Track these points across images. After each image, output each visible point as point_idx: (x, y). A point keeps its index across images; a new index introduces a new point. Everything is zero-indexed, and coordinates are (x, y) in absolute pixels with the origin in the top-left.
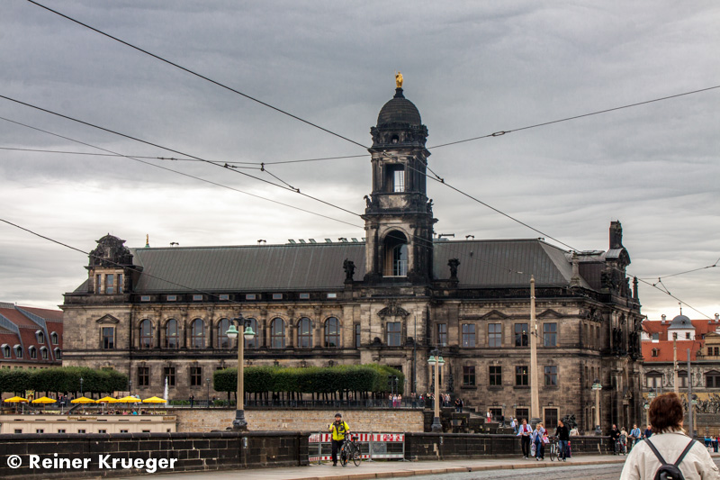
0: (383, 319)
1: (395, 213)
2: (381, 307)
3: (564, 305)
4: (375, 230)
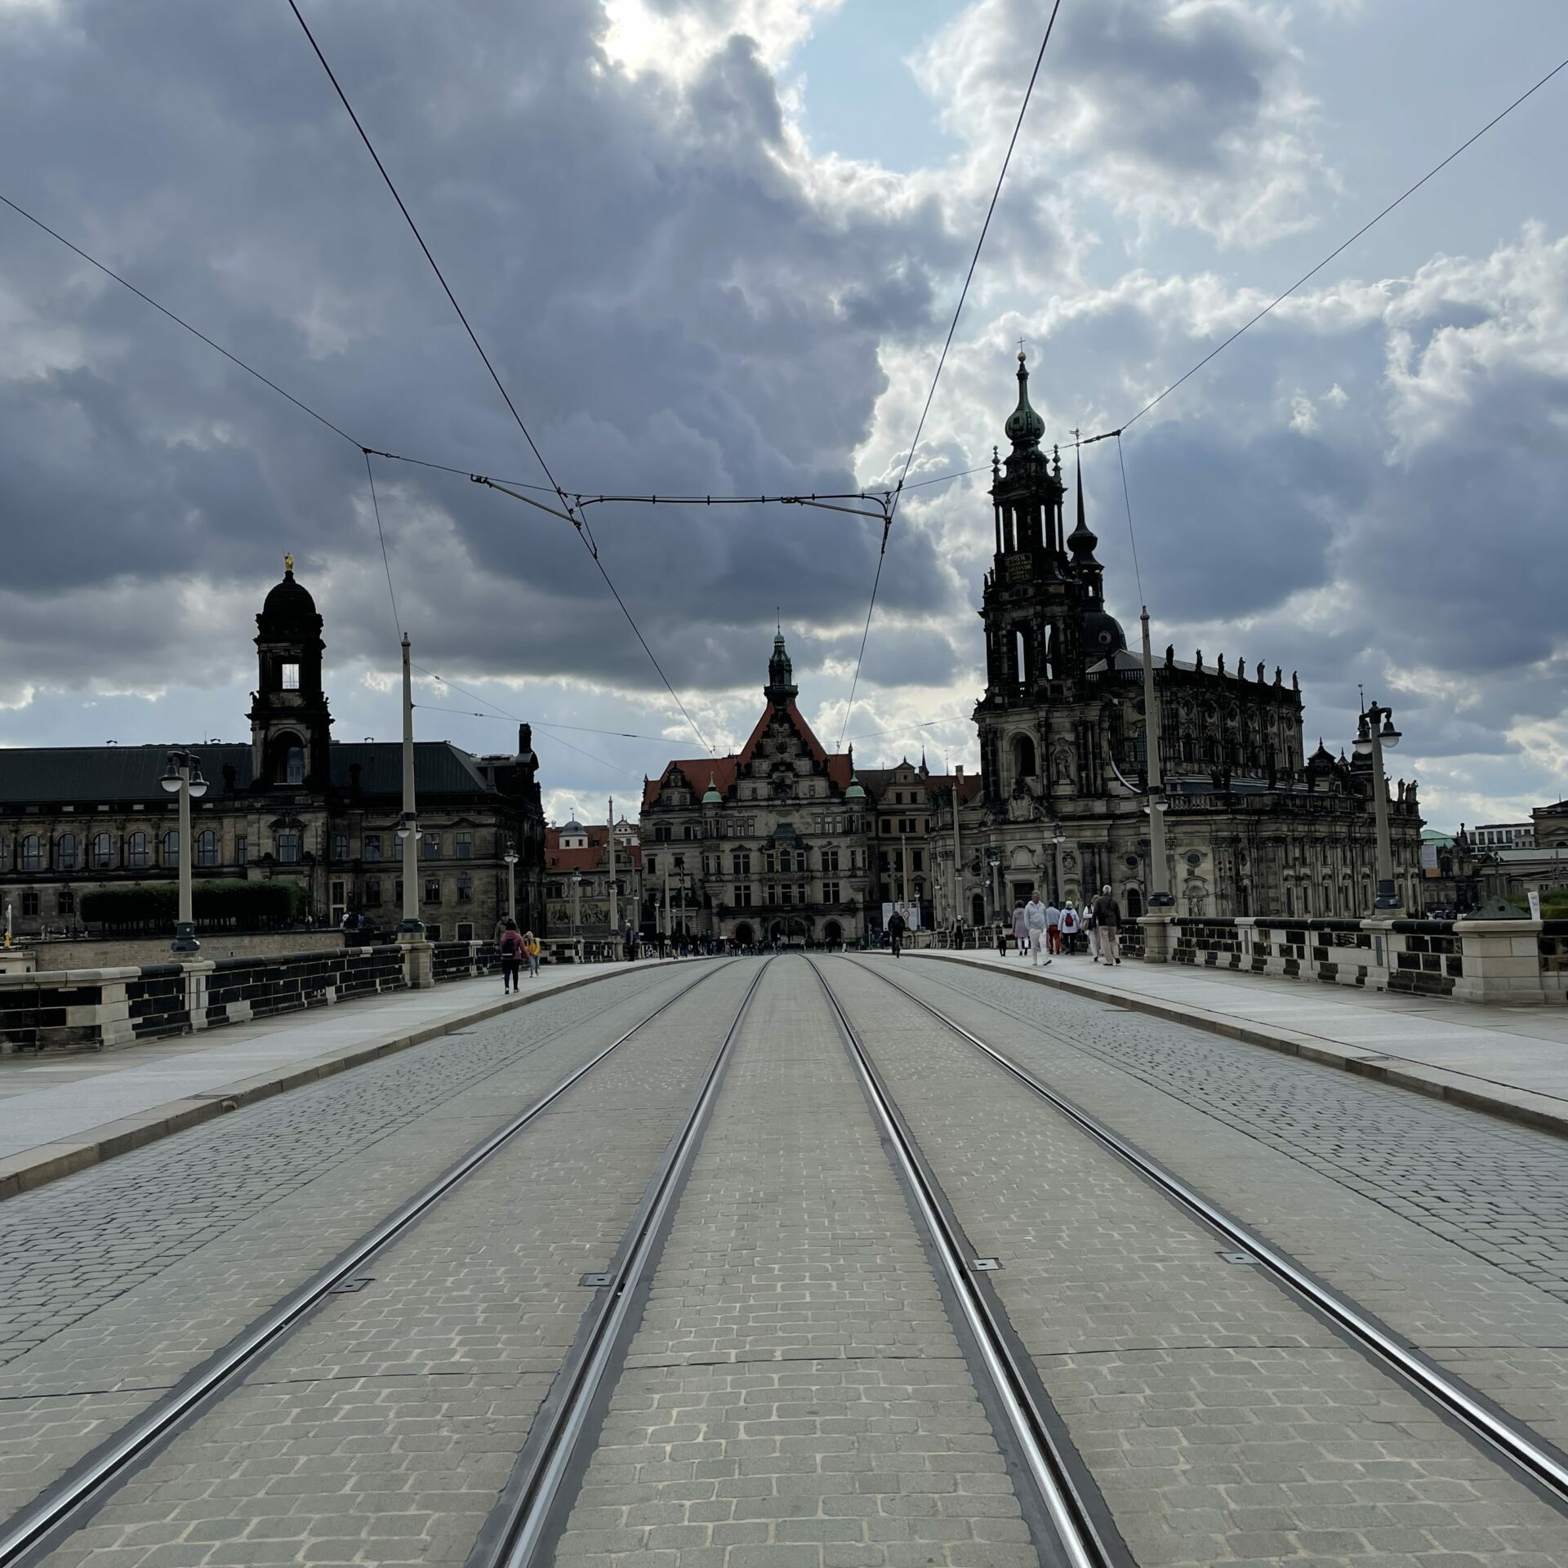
0: (274, 831)
1: (287, 712)
2: (273, 818)
3: (479, 813)
4: (263, 731)
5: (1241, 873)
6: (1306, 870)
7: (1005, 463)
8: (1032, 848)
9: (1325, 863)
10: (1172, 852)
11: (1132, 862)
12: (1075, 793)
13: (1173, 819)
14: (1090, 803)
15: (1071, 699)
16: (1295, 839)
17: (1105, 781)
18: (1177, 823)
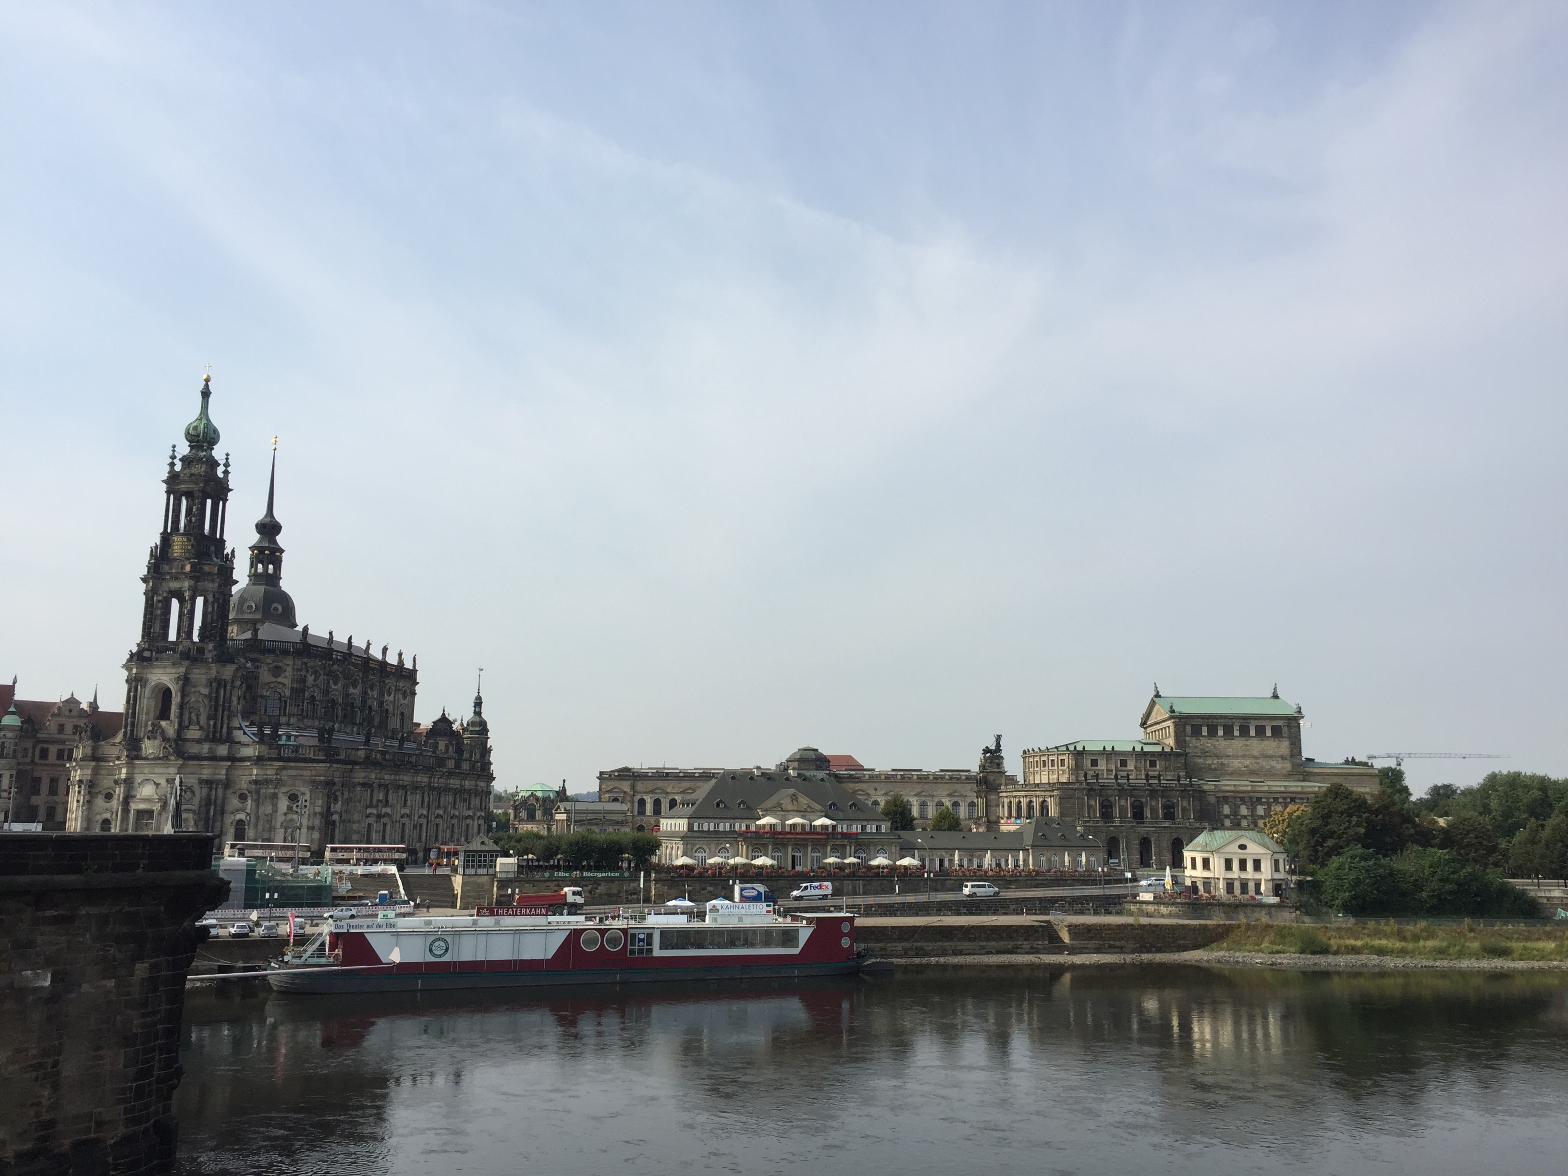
5: (332, 810)
6: (388, 810)
7: (180, 460)
8: (157, 781)
9: (405, 805)
10: (276, 791)
11: (243, 797)
12: (203, 737)
13: (281, 764)
14: (214, 747)
15: (210, 660)
16: (380, 786)
17: (230, 730)
18: (284, 768)
